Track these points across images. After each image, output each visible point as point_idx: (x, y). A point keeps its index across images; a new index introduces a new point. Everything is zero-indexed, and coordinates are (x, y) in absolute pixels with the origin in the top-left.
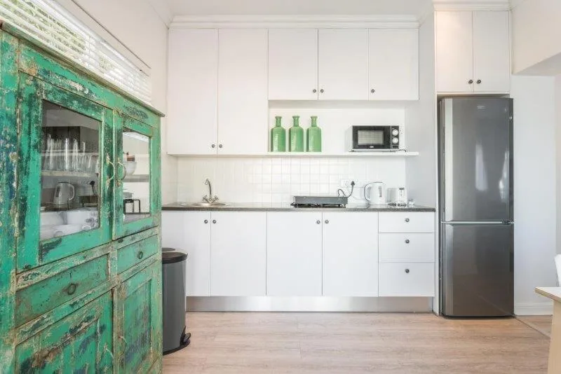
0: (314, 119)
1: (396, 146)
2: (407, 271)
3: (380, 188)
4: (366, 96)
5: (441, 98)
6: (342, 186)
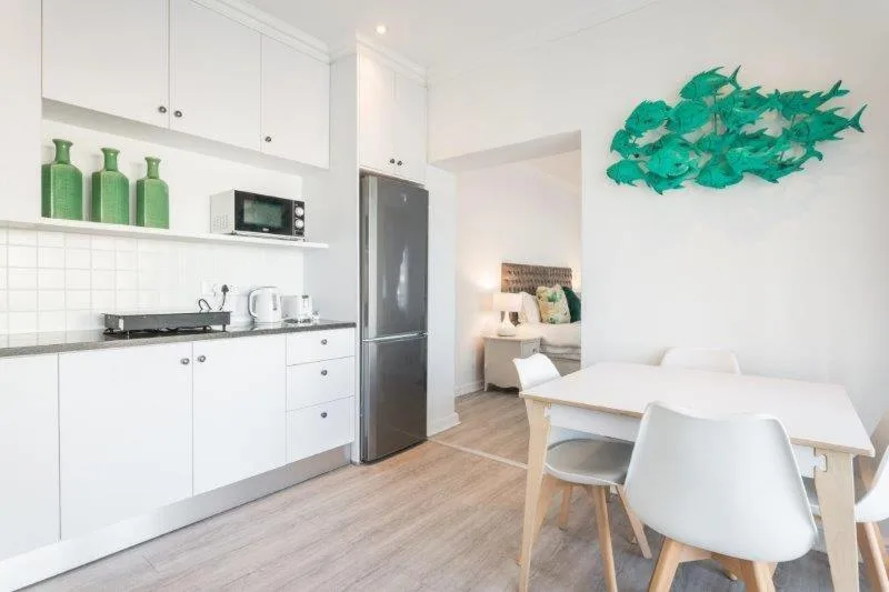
0: (152, 163)
1: (300, 232)
2: (324, 415)
3: (274, 297)
4: (257, 144)
5: (363, 175)
6: (205, 293)
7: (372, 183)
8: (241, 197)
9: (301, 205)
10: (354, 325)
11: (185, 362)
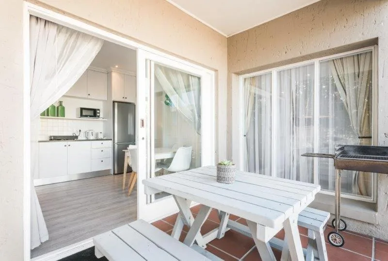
0: (61, 102)
1: (99, 117)
2: (102, 161)
3: (92, 133)
4: (86, 96)
5: (114, 102)
6: (75, 132)
7: (116, 104)
8: (82, 109)
9: (99, 110)
10: (111, 140)
11: (65, 146)
